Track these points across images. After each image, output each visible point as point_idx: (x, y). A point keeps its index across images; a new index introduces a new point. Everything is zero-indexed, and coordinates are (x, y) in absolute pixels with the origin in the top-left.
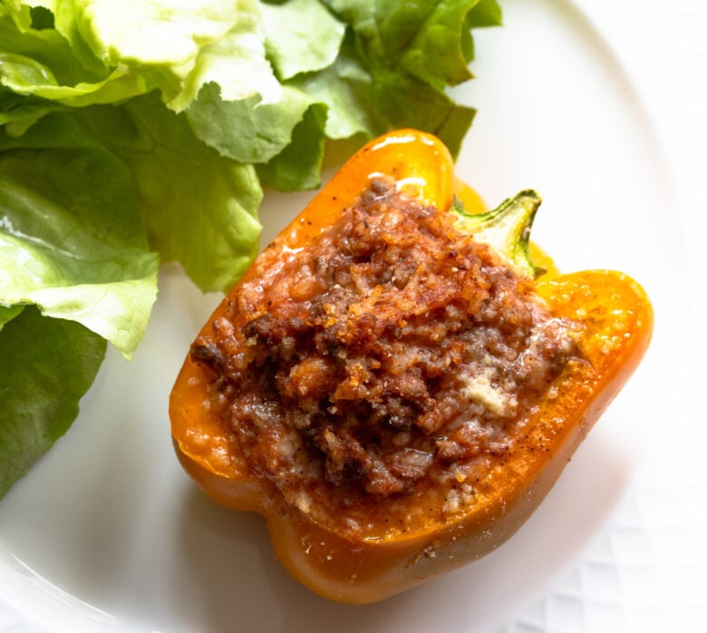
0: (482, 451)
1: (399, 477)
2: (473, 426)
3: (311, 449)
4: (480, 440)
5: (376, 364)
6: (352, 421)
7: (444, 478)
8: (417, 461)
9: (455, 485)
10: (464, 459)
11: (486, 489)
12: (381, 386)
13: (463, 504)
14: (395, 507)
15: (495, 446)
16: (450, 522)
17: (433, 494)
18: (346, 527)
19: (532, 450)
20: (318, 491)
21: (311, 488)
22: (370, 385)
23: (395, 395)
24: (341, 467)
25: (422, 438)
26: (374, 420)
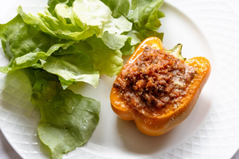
0: (180, 95)
1: (163, 102)
2: (177, 90)
3: (143, 100)
4: (179, 93)
5: (155, 78)
6: (151, 92)
7: (173, 102)
8: (167, 99)
9: (175, 103)
10: (176, 97)
11: (182, 103)
12: (156, 83)
13: (178, 107)
14: (163, 110)
15: (182, 94)
16: (175, 111)
17: (171, 106)
18: (153, 115)
19: (190, 94)
20: (146, 109)
21: (144, 108)
22: (154, 83)
23: (160, 84)
24: (150, 102)
25: (166, 94)
26: (156, 90)
